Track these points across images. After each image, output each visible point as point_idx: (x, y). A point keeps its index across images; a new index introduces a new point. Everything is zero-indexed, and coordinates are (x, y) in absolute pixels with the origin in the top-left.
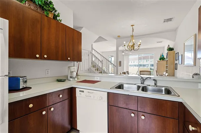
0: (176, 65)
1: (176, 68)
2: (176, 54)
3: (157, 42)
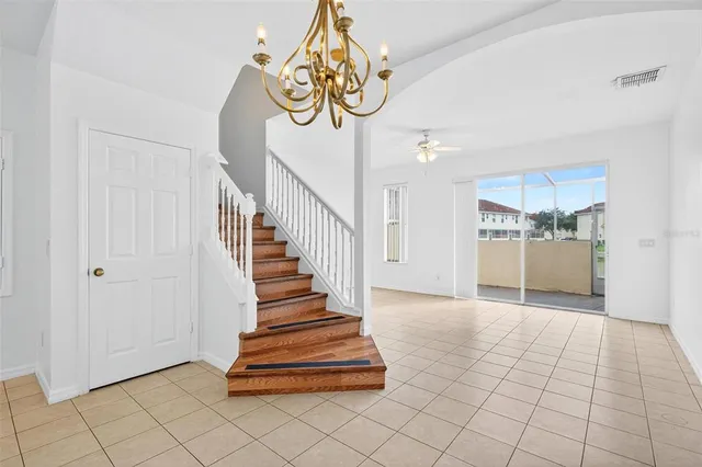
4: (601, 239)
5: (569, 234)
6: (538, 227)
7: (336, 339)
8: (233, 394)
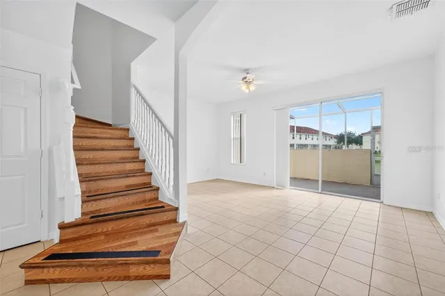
4: (377, 150)
5: (358, 147)
6: (339, 143)
7: (154, 225)
8: (28, 282)
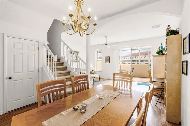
0: (185, 64)
1: (185, 72)
2: (184, 39)
3: (153, 27)
